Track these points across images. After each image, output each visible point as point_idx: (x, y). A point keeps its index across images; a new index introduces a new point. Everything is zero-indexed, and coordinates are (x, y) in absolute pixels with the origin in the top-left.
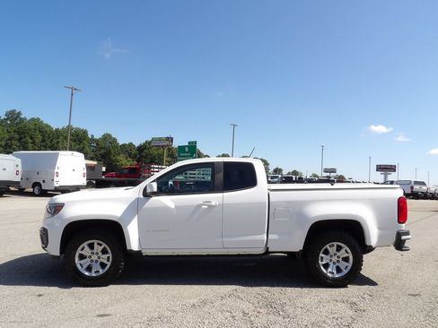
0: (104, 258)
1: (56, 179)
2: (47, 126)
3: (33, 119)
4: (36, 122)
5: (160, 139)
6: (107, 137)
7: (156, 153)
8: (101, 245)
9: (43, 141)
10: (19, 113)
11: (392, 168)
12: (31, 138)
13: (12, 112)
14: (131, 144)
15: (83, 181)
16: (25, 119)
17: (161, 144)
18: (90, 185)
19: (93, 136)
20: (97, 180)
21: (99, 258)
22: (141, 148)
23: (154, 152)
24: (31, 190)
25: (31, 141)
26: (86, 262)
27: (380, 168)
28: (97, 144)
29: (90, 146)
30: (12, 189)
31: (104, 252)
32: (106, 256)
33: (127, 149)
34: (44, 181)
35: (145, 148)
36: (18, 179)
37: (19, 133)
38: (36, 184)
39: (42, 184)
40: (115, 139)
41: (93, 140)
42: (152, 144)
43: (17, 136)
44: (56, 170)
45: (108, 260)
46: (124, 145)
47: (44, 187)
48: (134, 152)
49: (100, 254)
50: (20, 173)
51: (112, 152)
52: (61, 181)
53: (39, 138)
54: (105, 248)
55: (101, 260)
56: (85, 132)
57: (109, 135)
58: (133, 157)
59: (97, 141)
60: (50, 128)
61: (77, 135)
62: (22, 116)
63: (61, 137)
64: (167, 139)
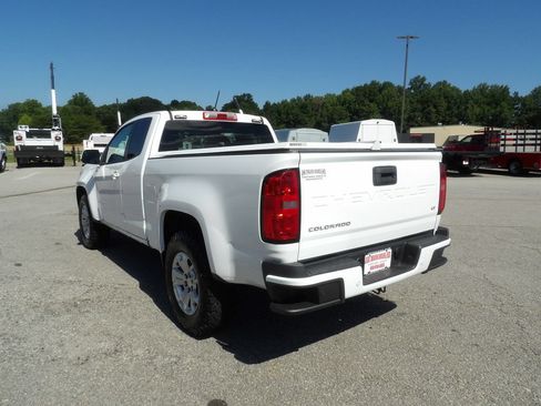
2: (454, 89)
3: (439, 83)
4: (443, 85)
9: (449, 108)
10: (424, 79)
12: (435, 107)
13: (416, 79)
16: (429, 85)
19: (516, 94)
25: (434, 110)
28: (524, 105)
29: (511, 109)
37: (422, 103)
41: (517, 99)
43: (419, 106)
53: (443, 105)
56: (505, 90)
59: (523, 100)
60: (458, 90)
61: (493, 96)
62: (426, 82)
63: (471, 101)
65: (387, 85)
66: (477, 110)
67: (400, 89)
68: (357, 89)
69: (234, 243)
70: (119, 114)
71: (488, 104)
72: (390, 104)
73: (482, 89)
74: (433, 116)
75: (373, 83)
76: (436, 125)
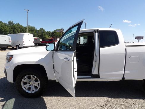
0: (36, 84)
1: (23, 43)
2: (21, 26)
3: (17, 24)
4: (18, 25)
5: (59, 30)
6: (41, 29)
7: (58, 34)
8: (34, 77)
10: (12, 22)
11: (141, 38)
12: (17, 30)
13: (10, 22)
14: (49, 32)
15: (33, 44)
16: (14, 24)
17: (60, 31)
18: (36, 45)
19: (37, 29)
20: (38, 44)
21: (34, 83)
22: (53, 33)
23: (57, 34)
24: (16, 48)
25: (17, 31)
26: (27, 86)
27: (137, 38)
28: (39, 32)
29: (36, 32)
30: (9, 47)
31: (36, 80)
32: (37, 83)
33: (48, 33)
34: (19, 44)
35: (54, 33)
36: (10, 44)
37: (13, 29)
38: (17, 46)
39: (19, 45)
40: (44, 30)
41: (37, 30)
42: (57, 31)
43: (12, 30)
44: (23, 40)
45: (39, 85)
46: (47, 32)
47: (20, 46)
48: (51, 34)
49: (34, 82)
50: (11, 42)
51: (44, 34)
52: (25, 44)
53: (19, 30)
54: (36, 79)
55: (35, 85)
56: (34, 28)
58: (51, 36)
59: (38, 31)
60: (23, 27)
61: (32, 29)
62: (13, 23)
64: (62, 29)
67: (5, 24)
72: (2, 28)
73: (29, 27)
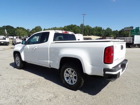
2: (90, 27)
3: (87, 26)
5: (128, 28)
6: (108, 29)
9: (89, 32)
10: (83, 24)
12: (86, 31)
14: (117, 31)
16: (85, 26)
17: (128, 30)
22: (120, 32)
23: (125, 33)
28: (105, 32)
29: (103, 32)
35: (122, 32)
40: (111, 29)
41: (104, 30)
42: (125, 30)
46: (114, 31)
48: (118, 33)
51: (110, 34)
56: (101, 28)
57: (109, 28)
59: (105, 31)
60: (91, 28)
61: (99, 29)
63: (94, 30)
64: (131, 27)
65: (75, 25)
66: (96, 32)
67: (78, 27)
68: (68, 26)
69: (92, 64)
70: (6, 30)
71: (98, 31)
72: (76, 30)
73: (96, 27)
74: (86, 33)
75: (72, 25)
76: (87, 36)
